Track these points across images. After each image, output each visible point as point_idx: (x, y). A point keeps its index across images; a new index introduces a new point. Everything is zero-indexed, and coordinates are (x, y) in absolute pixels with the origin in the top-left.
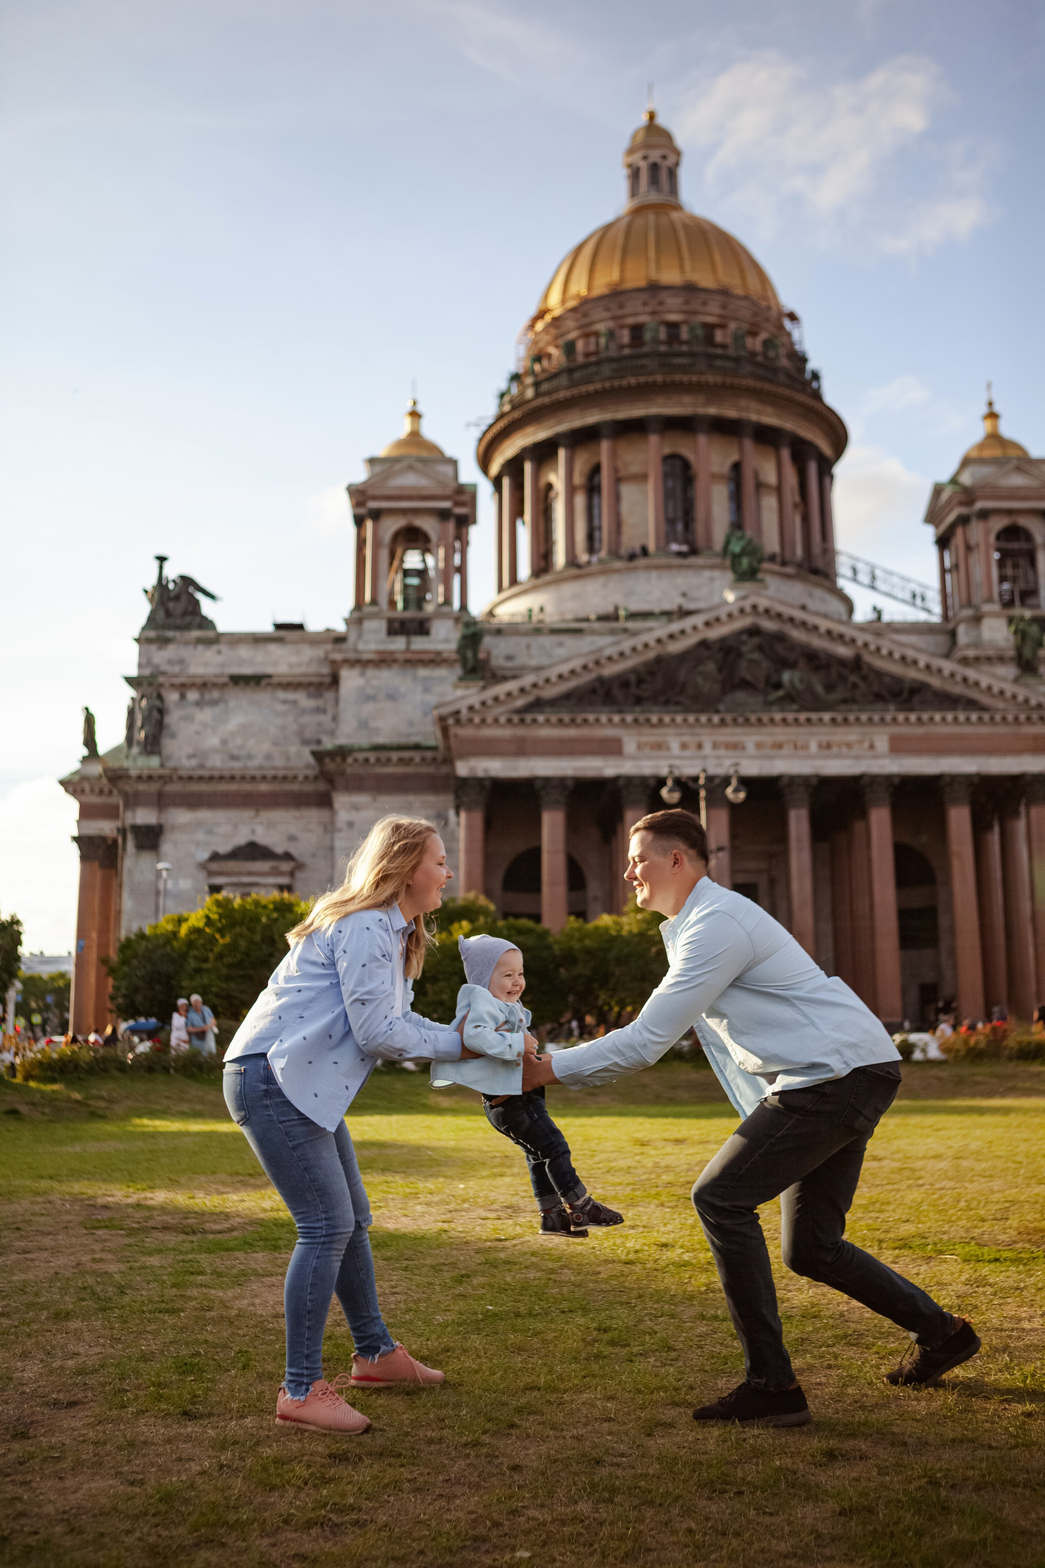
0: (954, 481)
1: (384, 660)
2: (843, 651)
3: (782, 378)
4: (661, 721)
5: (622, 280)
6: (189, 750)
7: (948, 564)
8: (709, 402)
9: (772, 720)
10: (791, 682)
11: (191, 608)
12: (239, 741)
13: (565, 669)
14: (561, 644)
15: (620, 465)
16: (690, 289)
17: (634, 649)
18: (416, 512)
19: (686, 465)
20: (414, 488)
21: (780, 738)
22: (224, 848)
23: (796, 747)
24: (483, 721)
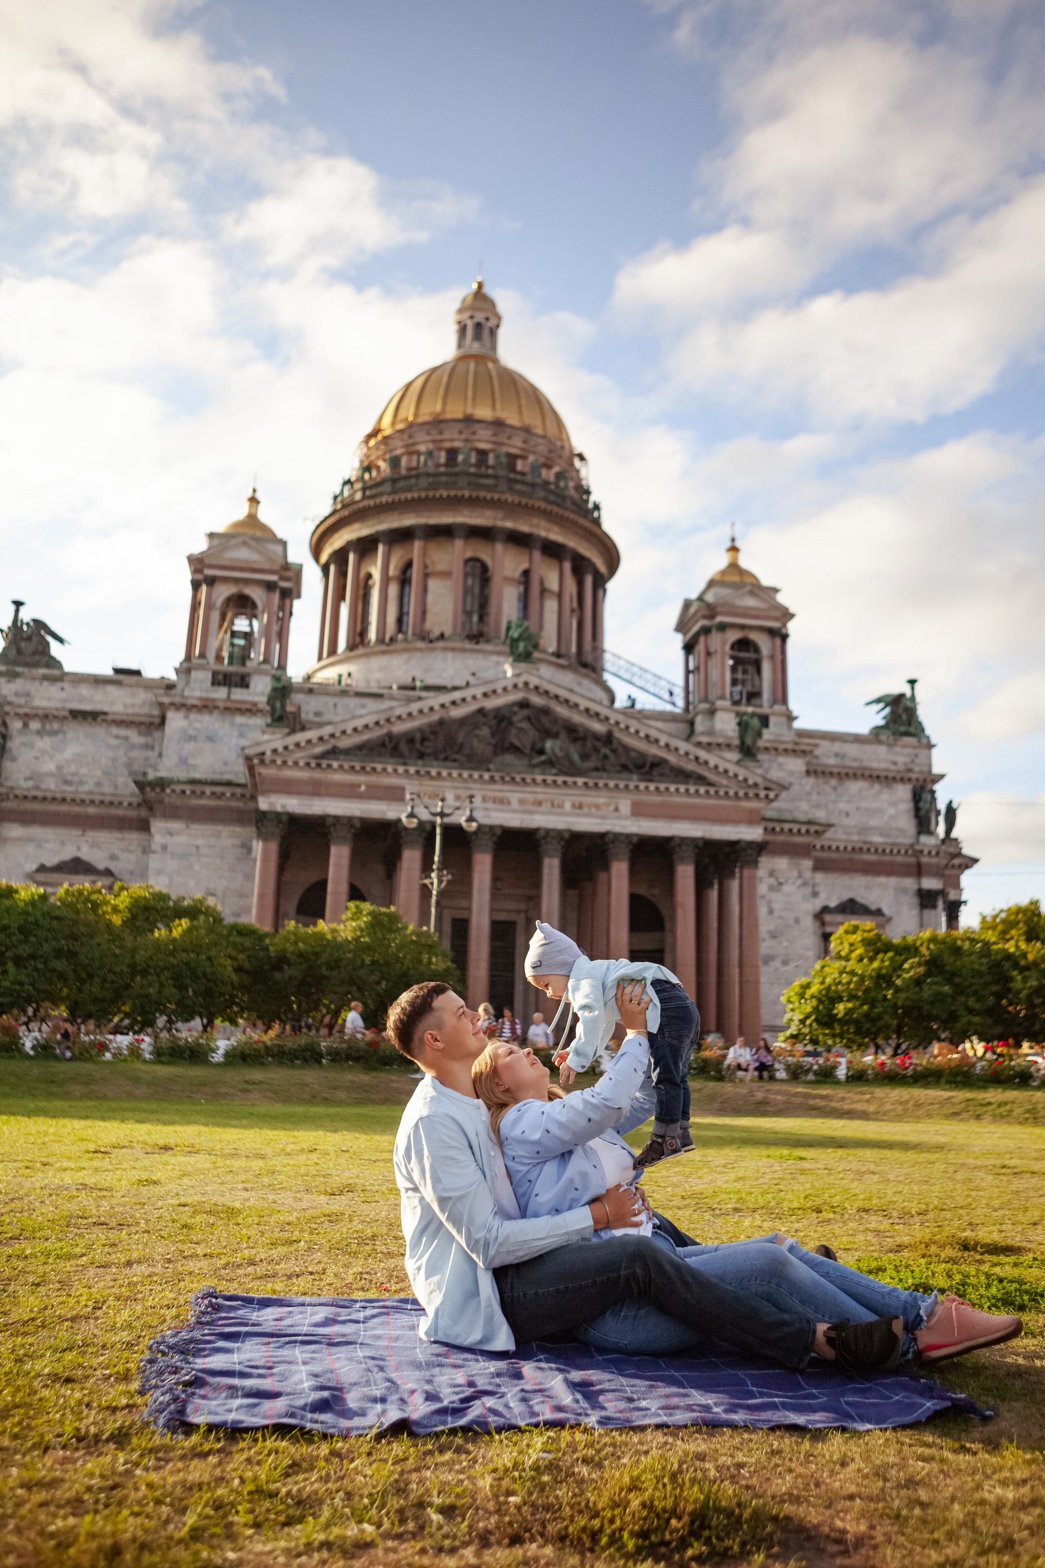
0: (700, 599)
1: (206, 707)
2: (598, 727)
3: (568, 503)
4: (439, 774)
5: (443, 411)
6: (28, 773)
7: (691, 667)
8: (506, 517)
9: (534, 780)
10: (552, 749)
11: (40, 648)
12: (73, 769)
13: (359, 723)
14: (363, 706)
15: (429, 562)
16: (498, 424)
17: (421, 711)
18: (246, 581)
19: (484, 568)
20: (246, 561)
21: (541, 797)
22: (51, 861)
23: (553, 805)
24: (285, 763)
